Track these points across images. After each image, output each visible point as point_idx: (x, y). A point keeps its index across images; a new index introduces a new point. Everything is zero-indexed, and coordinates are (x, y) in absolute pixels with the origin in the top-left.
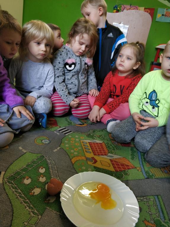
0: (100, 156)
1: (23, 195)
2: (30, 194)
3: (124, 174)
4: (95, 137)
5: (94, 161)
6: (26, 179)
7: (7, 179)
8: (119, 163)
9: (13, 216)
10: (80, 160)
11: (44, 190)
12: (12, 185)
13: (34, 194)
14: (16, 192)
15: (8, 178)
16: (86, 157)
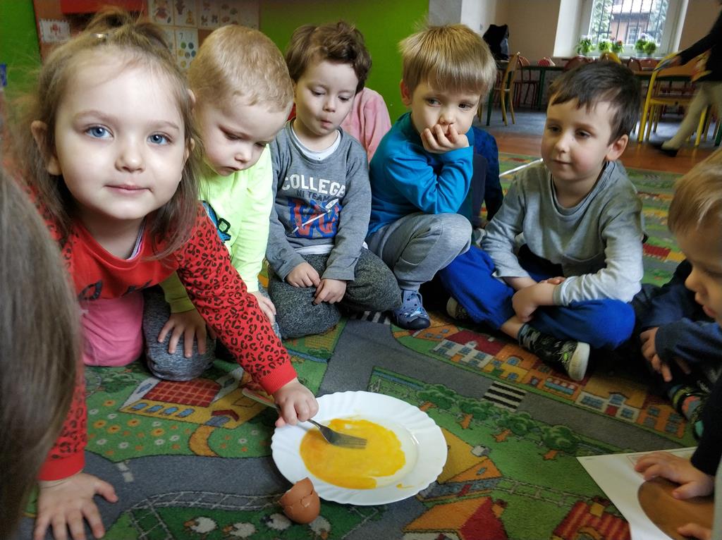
0: (216, 399)
4: (127, 377)
5: (229, 416)
10: (208, 439)
16: (206, 424)
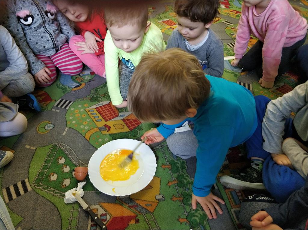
0: (112, 120)
1: (57, 191)
2: (63, 187)
3: (138, 131)
4: (100, 98)
6: (51, 176)
7: (34, 184)
8: (131, 120)
9: (58, 210)
10: (93, 133)
11: (73, 178)
12: (43, 187)
13: (66, 186)
14: (49, 191)
15: (34, 182)
16: (98, 128)
